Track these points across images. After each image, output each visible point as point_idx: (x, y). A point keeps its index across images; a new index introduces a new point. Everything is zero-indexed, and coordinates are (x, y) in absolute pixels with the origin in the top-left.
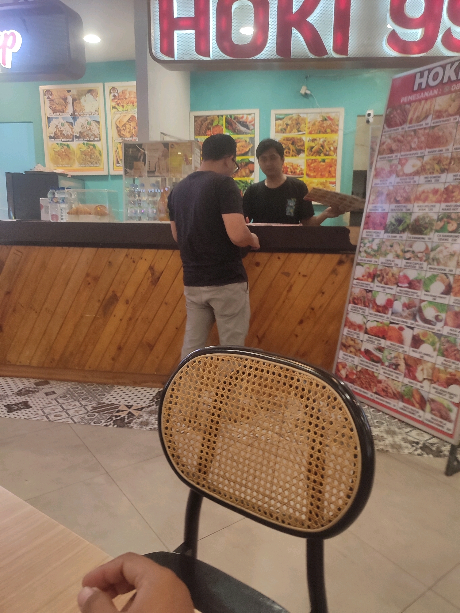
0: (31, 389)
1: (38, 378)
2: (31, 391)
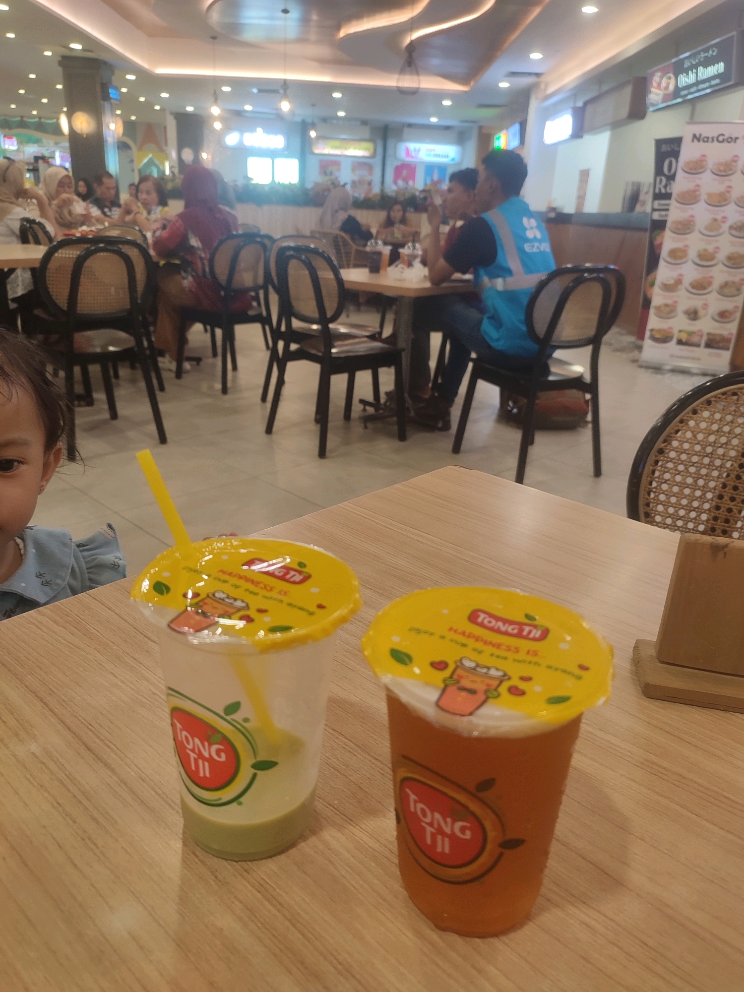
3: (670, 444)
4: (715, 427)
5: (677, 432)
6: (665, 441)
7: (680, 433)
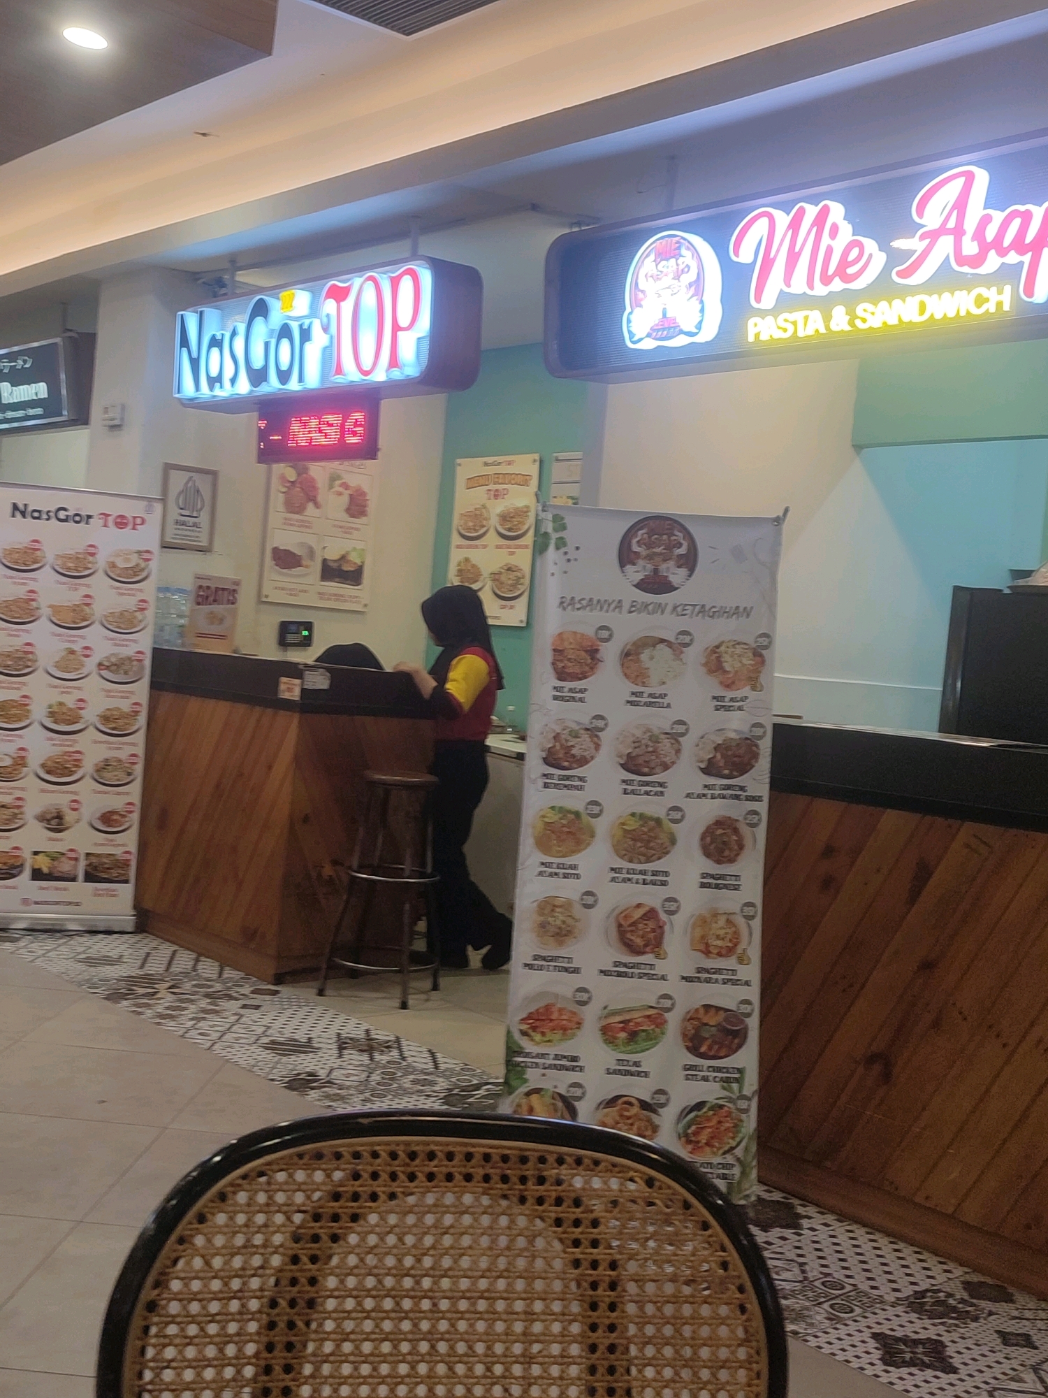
0: (951, 1301)
1: (976, 1270)
2: (954, 1309)
3: (167, 1287)
4: (239, 1240)
5: (175, 1262)
6: (157, 1285)
7: (181, 1264)
